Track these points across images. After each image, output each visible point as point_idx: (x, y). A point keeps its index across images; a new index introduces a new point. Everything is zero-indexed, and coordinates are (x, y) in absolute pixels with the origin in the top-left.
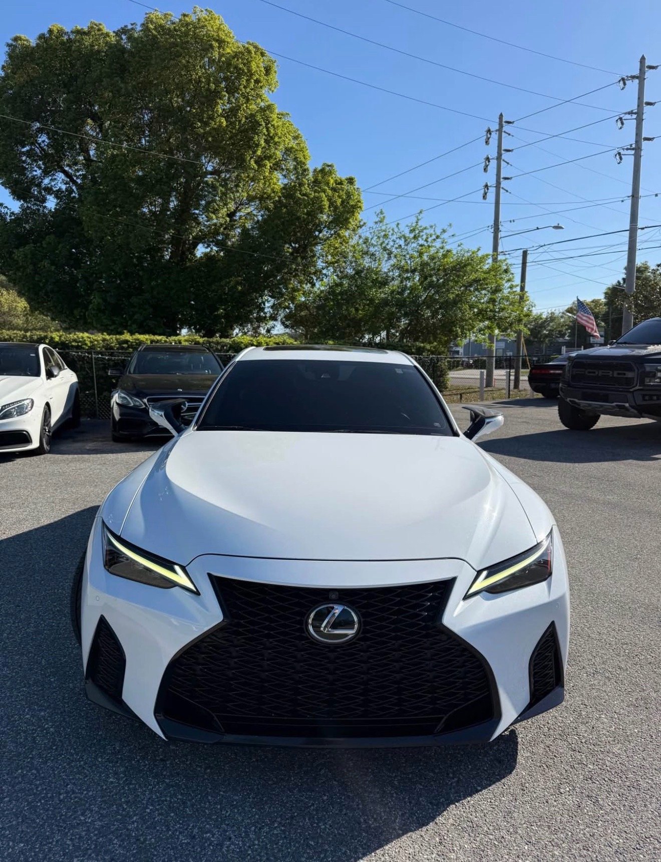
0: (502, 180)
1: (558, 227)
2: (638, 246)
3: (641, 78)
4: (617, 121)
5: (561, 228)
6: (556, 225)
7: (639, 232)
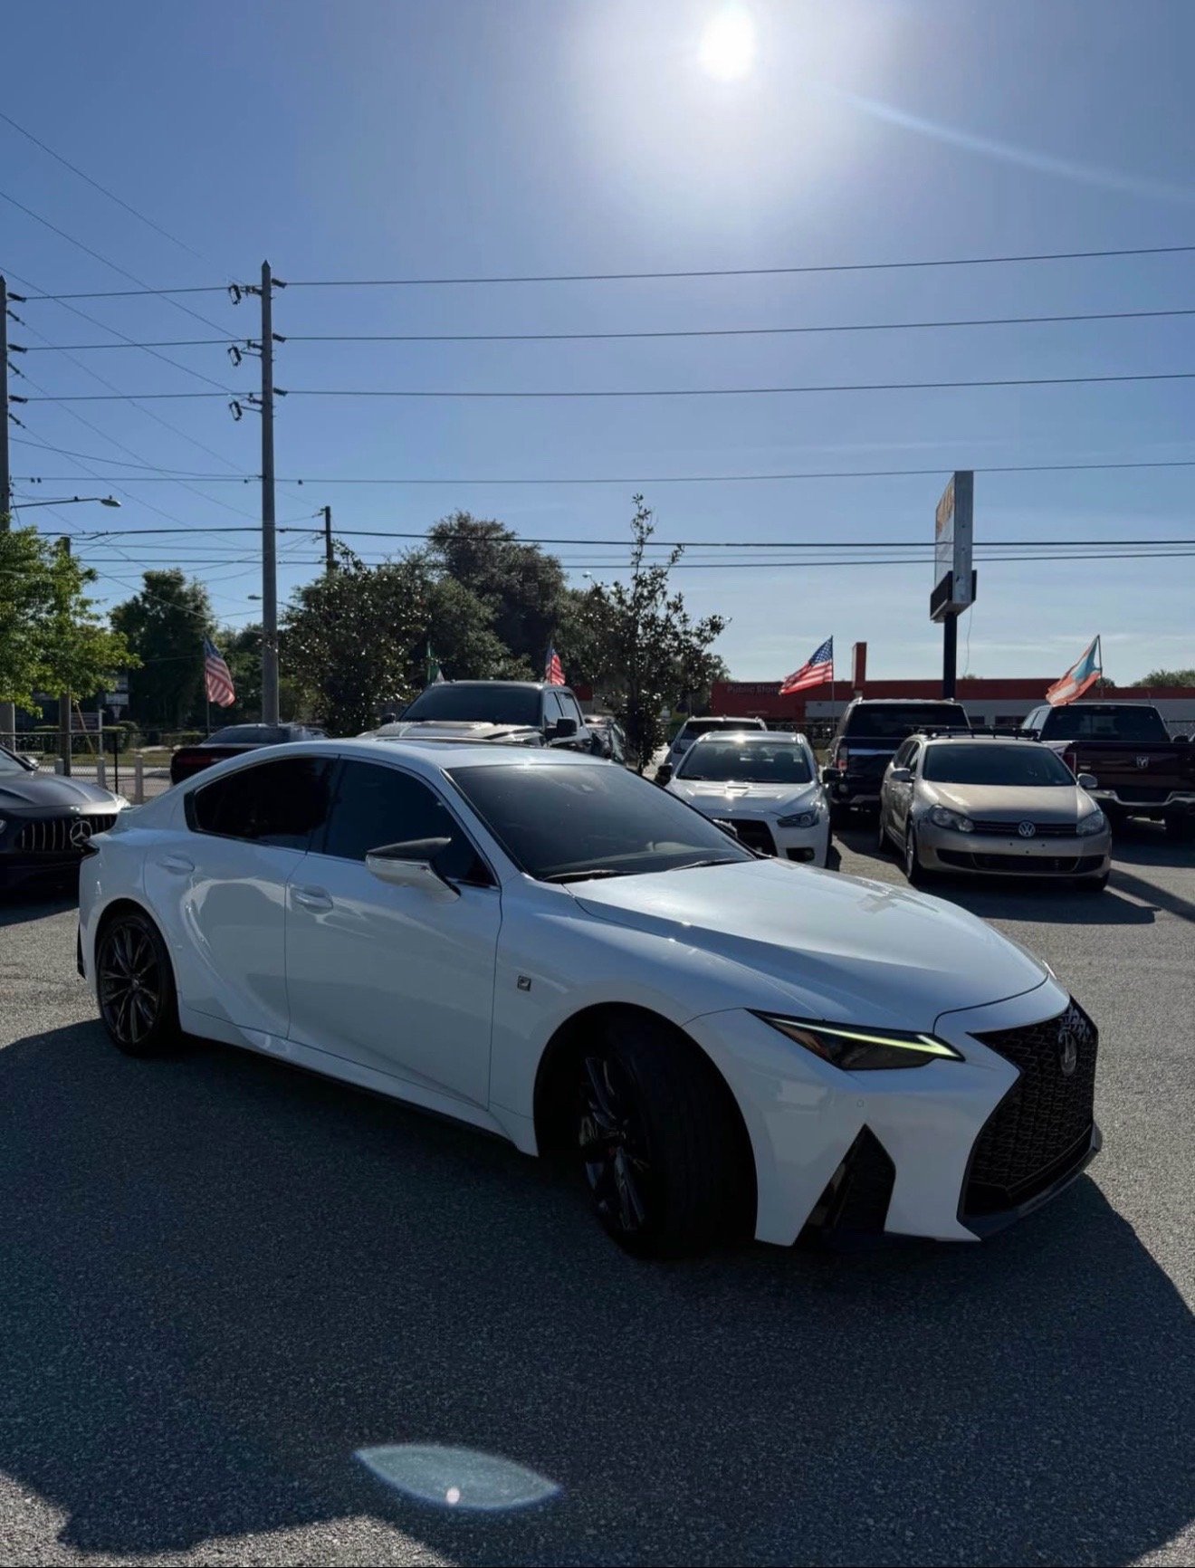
0: (8, 400)
1: (109, 502)
2: (279, 557)
3: (265, 294)
4: (229, 351)
5: (115, 504)
6: (107, 498)
7: (277, 534)
